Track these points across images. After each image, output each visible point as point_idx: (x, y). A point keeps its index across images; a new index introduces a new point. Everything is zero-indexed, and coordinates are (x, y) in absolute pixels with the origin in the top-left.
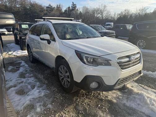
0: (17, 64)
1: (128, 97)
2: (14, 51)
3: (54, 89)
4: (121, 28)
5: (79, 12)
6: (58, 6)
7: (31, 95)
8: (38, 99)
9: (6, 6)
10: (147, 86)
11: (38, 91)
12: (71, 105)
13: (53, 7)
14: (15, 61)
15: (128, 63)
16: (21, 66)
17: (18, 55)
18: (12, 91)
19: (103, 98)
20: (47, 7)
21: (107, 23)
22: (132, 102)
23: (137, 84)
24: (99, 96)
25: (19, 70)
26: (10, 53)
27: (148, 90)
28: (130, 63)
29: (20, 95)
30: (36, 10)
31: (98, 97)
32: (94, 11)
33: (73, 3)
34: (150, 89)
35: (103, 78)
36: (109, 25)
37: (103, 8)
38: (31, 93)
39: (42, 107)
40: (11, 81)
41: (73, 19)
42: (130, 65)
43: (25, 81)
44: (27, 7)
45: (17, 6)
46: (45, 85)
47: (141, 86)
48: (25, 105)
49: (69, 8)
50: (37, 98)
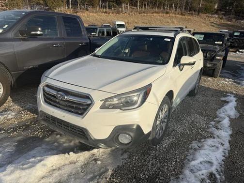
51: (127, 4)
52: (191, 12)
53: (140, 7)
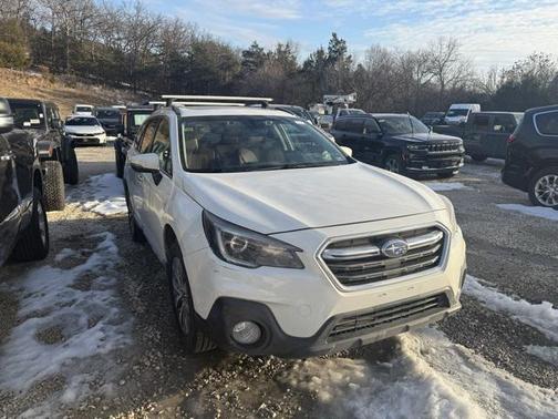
0: (90, 241)
1: (384, 387)
2: (101, 200)
3: (152, 333)
4: (497, 127)
5: (354, 68)
6: (283, 49)
7: (76, 345)
8: (88, 361)
9: (118, 52)
10: (485, 354)
11: (101, 335)
12: (174, 392)
13: (266, 52)
14: (89, 234)
15: (375, 263)
16: (98, 251)
17: (108, 213)
18: (28, 329)
19: (294, 382)
20: (247, 54)
21: (454, 106)
22: (383, 407)
23: (448, 344)
24: (285, 373)
25: (84, 262)
26: (88, 205)
27: (479, 369)
28: (383, 263)
29: (47, 343)
30: (209, 64)
31: (279, 378)
32: (410, 61)
33: (334, 35)
34: (489, 367)
35: (274, 310)
36: (463, 112)
37: (445, 50)
38: (77, 341)
39: (86, 388)
40: (43, 295)
41: (270, 100)
42: (385, 273)
43: (81, 299)
44: (183, 55)
45: (153, 51)
46: (132, 319)
47: (461, 354)
48: (40, 375)
49: (320, 53)
50: (85, 359)
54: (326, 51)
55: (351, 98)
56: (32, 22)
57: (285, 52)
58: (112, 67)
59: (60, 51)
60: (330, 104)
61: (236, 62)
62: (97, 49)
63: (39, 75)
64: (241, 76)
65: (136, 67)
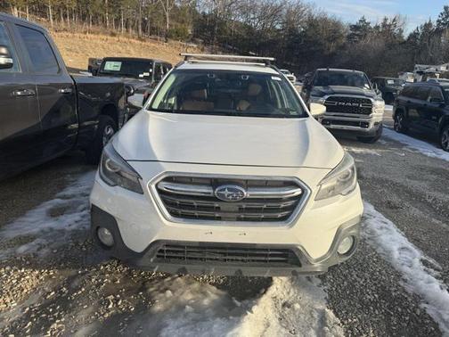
6: (388, 23)
13: (372, 25)
30: (319, 37)
33: (446, 8)
42: (218, 214)
44: (299, 30)
45: (278, 27)
51: (22, 10)
52: (153, 37)
53: (54, 19)
54: (435, 24)
55: (443, 68)
56: (197, 8)
57: (390, 26)
58: (244, 40)
59: (211, 28)
60: (420, 73)
61: (342, 35)
62: (236, 26)
63: (195, 46)
64: (343, 47)
65: (262, 40)
